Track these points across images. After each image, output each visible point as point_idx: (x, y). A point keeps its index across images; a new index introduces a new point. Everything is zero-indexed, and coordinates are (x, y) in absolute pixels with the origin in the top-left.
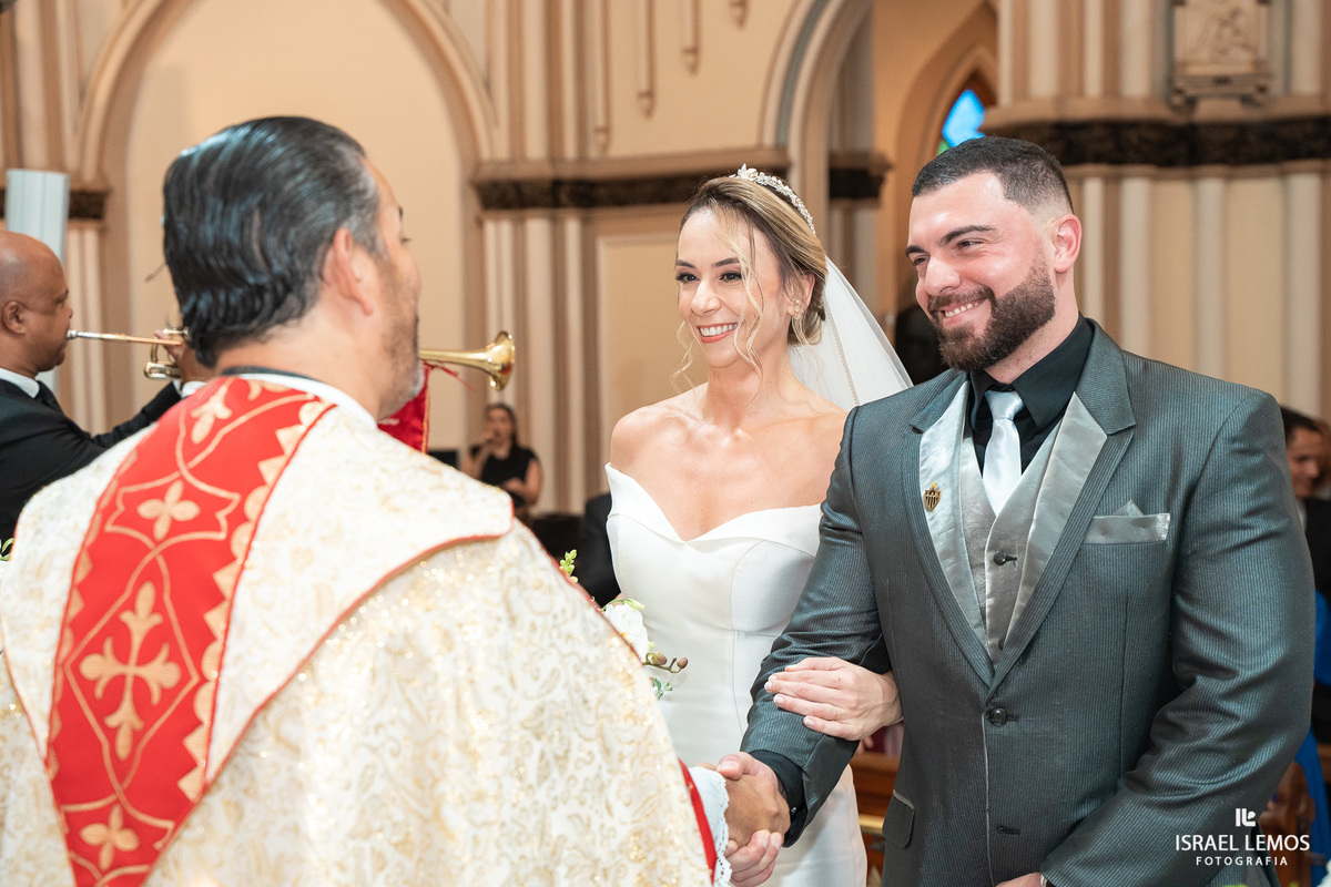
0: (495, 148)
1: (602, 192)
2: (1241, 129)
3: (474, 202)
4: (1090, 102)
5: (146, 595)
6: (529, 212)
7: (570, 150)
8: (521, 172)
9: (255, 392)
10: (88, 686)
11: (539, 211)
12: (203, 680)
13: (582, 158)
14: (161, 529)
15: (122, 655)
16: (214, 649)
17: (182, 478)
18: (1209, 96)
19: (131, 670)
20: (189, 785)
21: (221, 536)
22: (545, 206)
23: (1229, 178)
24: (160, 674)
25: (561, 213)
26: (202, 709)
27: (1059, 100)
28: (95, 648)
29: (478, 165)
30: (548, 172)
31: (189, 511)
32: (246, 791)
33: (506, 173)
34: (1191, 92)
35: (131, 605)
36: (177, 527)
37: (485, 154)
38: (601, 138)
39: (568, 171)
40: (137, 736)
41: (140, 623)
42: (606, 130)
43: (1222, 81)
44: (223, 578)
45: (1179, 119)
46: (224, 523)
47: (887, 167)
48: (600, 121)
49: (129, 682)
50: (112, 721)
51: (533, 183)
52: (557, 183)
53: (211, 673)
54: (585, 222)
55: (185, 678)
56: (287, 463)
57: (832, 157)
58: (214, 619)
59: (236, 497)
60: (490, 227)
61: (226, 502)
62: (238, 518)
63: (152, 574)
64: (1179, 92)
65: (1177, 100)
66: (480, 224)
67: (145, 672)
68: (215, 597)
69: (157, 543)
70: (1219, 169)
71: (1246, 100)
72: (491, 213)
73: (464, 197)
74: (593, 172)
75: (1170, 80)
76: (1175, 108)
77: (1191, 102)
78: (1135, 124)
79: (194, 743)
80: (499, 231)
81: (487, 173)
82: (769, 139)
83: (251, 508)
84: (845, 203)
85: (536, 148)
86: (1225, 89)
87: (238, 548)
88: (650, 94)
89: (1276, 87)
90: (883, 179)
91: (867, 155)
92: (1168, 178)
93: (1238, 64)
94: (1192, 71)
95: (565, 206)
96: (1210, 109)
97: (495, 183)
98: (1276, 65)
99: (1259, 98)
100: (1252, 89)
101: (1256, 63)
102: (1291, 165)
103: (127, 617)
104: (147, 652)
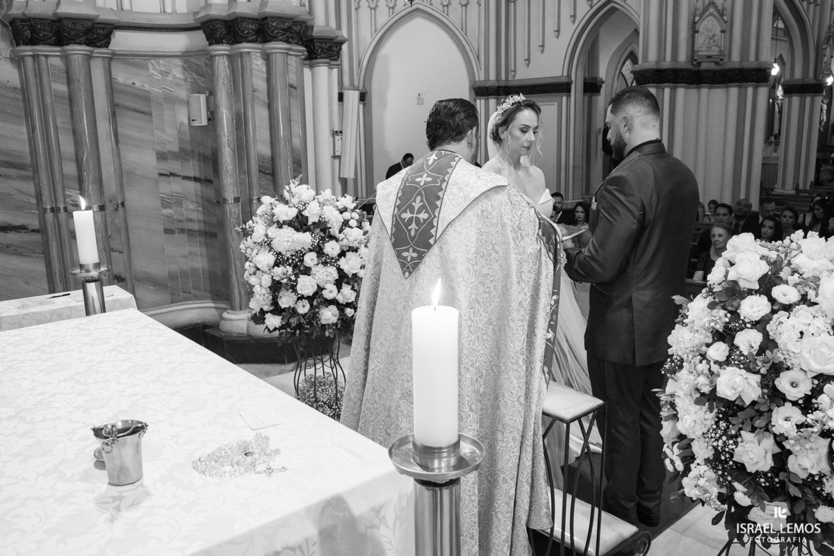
0: (480, 76)
1: (513, 90)
2: (714, 72)
3: (473, 93)
4: (667, 63)
5: (419, 198)
6: (490, 97)
7: (503, 77)
8: (488, 84)
9: (443, 154)
10: (403, 220)
11: (493, 96)
12: (435, 217)
13: (507, 79)
14: (422, 183)
15: (412, 212)
16: (438, 209)
17: (426, 172)
18: (704, 62)
19: (415, 215)
20: (431, 241)
21: (439, 185)
22: (495, 95)
23: (710, 88)
24: (423, 216)
26: (435, 223)
27: (658, 62)
28: (405, 211)
29: (475, 82)
30: (497, 84)
31: (430, 179)
33: (482, 85)
34: (699, 60)
35: (414, 201)
37: (477, 79)
38: (513, 73)
39: (502, 84)
40: (416, 231)
41: (417, 205)
42: (515, 71)
43: (709, 57)
44: (440, 194)
45: (695, 69)
46: (439, 182)
47: (604, 82)
48: (513, 69)
49: (414, 218)
50: (409, 228)
51: (491, 88)
52: (499, 88)
53: (437, 215)
55: (430, 216)
56: (454, 169)
57: (585, 79)
58: (438, 203)
59: (442, 176)
61: (440, 177)
62: (443, 180)
63: (420, 194)
64: (696, 60)
65: (695, 63)
66: (475, 100)
67: (419, 216)
68: (438, 198)
69: (421, 187)
70: (707, 85)
71: (716, 63)
72: (479, 96)
73: (470, 91)
74: (510, 84)
75: (693, 57)
76: (693, 65)
77: (699, 64)
78: (681, 70)
79: (433, 231)
80: (481, 102)
81: (477, 85)
82: (565, 74)
83: (446, 179)
84: (588, 94)
85: (492, 77)
86: (711, 60)
87: (443, 187)
88: (528, 60)
89: (726, 59)
90: (601, 86)
91: (596, 78)
92: (691, 88)
93: (715, 51)
94: (700, 53)
95: (502, 95)
96: (705, 66)
97: (480, 88)
98: (727, 52)
99: (720, 63)
100: (718, 60)
101: (721, 51)
102: (729, 84)
103: (413, 204)
104: (419, 211)
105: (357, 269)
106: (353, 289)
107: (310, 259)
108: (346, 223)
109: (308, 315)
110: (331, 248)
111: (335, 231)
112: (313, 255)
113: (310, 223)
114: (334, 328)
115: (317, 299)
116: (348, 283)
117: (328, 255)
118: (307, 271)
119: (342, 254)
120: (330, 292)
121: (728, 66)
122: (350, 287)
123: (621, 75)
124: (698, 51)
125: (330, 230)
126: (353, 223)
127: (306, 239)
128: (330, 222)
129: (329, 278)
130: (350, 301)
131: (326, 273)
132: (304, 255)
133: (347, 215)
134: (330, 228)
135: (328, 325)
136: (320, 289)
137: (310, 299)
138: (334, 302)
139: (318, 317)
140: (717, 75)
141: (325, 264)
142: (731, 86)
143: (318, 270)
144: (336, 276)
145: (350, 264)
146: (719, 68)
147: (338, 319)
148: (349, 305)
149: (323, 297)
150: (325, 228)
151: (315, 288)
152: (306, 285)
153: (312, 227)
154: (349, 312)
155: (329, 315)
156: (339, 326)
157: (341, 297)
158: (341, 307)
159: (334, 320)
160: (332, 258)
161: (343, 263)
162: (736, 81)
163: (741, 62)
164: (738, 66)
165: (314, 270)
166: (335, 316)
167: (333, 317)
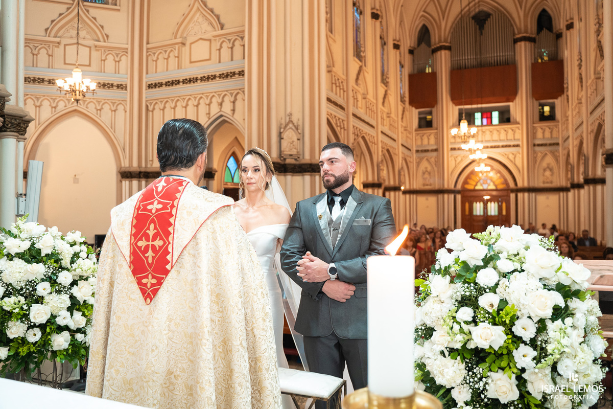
0: (125, 164)
1: (151, 175)
2: (295, 165)
3: (119, 176)
5: (152, 226)
6: (133, 179)
7: (143, 165)
8: (132, 170)
9: (171, 180)
10: (140, 248)
11: (136, 179)
12: (169, 243)
13: (146, 167)
14: (154, 211)
15: (148, 240)
16: (171, 236)
17: (157, 199)
18: (288, 158)
19: (150, 243)
20: (168, 267)
21: (169, 211)
22: (137, 178)
23: (293, 176)
24: (158, 243)
25: (141, 179)
26: (170, 250)
28: (141, 239)
29: (121, 168)
30: (138, 170)
31: (160, 206)
32: (181, 267)
33: (127, 170)
34: (285, 157)
35: (148, 229)
36: (157, 210)
37: (123, 165)
38: (151, 162)
39: (143, 170)
40: (153, 258)
41: (151, 232)
42: (152, 161)
43: (291, 155)
44: (172, 220)
45: (282, 163)
46: (169, 208)
47: (216, 171)
48: (151, 159)
49: (150, 245)
50: (146, 255)
51: (134, 172)
52: (140, 172)
53: (171, 242)
54: (146, 182)
55: (165, 243)
56: (182, 194)
58: (171, 229)
59: (171, 202)
60: (123, 182)
61: (169, 203)
62: (173, 206)
63: (153, 221)
64: (283, 157)
65: (282, 159)
66: (121, 182)
67: (153, 243)
68: (170, 224)
69: (153, 214)
70: (290, 174)
71: (296, 160)
72: (124, 179)
73: (117, 175)
74: (148, 170)
75: (280, 155)
76: (281, 160)
77: (285, 159)
79: (169, 257)
80: (126, 183)
81: (123, 170)
83: (175, 204)
84: (207, 179)
85: (135, 164)
86: (292, 157)
87: (174, 213)
89: (301, 157)
90: (215, 174)
91: (211, 168)
92: (281, 175)
93: (294, 152)
94: (285, 153)
95: (142, 178)
96: (289, 161)
97: (125, 172)
98: (301, 153)
99: (298, 159)
100: (297, 157)
101: (298, 152)
102: (304, 173)
103: (147, 231)
104: (154, 239)
105: (89, 296)
106: (84, 315)
107: (43, 289)
108: (76, 255)
109: (39, 343)
110: (65, 278)
111: (66, 262)
112: (47, 285)
113: (43, 255)
114: (65, 353)
115: (50, 326)
116: (78, 310)
117: (60, 284)
118: (40, 300)
119: (74, 283)
120: (64, 319)
121: (303, 162)
122: (81, 313)
123: (227, 168)
124: (284, 151)
125: (61, 261)
126: (83, 255)
127: (39, 270)
128: (63, 254)
129: (63, 305)
130: (81, 327)
131: (60, 301)
132: (37, 284)
133: (77, 248)
134: (62, 259)
135: (60, 350)
136: (53, 317)
137: (42, 327)
138: (66, 328)
139: (50, 344)
140: (297, 167)
141: (59, 292)
142: (306, 175)
143: (51, 298)
144: (69, 303)
145: (81, 292)
146: (297, 163)
147: (69, 345)
148: (79, 330)
149: (56, 324)
150: (58, 260)
151: (49, 316)
152: (39, 314)
153: (44, 259)
154: (79, 337)
155: (61, 341)
156: (70, 351)
157: (73, 323)
158: (73, 333)
159: (65, 345)
160: (64, 287)
161: (75, 291)
162: (309, 172)
163: (311, 160)
164: (309, 162)
165: (47, 299)
166: (67, 342)
167: (66, 343)
